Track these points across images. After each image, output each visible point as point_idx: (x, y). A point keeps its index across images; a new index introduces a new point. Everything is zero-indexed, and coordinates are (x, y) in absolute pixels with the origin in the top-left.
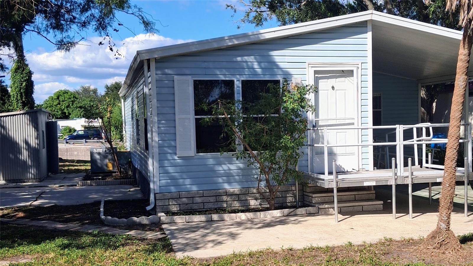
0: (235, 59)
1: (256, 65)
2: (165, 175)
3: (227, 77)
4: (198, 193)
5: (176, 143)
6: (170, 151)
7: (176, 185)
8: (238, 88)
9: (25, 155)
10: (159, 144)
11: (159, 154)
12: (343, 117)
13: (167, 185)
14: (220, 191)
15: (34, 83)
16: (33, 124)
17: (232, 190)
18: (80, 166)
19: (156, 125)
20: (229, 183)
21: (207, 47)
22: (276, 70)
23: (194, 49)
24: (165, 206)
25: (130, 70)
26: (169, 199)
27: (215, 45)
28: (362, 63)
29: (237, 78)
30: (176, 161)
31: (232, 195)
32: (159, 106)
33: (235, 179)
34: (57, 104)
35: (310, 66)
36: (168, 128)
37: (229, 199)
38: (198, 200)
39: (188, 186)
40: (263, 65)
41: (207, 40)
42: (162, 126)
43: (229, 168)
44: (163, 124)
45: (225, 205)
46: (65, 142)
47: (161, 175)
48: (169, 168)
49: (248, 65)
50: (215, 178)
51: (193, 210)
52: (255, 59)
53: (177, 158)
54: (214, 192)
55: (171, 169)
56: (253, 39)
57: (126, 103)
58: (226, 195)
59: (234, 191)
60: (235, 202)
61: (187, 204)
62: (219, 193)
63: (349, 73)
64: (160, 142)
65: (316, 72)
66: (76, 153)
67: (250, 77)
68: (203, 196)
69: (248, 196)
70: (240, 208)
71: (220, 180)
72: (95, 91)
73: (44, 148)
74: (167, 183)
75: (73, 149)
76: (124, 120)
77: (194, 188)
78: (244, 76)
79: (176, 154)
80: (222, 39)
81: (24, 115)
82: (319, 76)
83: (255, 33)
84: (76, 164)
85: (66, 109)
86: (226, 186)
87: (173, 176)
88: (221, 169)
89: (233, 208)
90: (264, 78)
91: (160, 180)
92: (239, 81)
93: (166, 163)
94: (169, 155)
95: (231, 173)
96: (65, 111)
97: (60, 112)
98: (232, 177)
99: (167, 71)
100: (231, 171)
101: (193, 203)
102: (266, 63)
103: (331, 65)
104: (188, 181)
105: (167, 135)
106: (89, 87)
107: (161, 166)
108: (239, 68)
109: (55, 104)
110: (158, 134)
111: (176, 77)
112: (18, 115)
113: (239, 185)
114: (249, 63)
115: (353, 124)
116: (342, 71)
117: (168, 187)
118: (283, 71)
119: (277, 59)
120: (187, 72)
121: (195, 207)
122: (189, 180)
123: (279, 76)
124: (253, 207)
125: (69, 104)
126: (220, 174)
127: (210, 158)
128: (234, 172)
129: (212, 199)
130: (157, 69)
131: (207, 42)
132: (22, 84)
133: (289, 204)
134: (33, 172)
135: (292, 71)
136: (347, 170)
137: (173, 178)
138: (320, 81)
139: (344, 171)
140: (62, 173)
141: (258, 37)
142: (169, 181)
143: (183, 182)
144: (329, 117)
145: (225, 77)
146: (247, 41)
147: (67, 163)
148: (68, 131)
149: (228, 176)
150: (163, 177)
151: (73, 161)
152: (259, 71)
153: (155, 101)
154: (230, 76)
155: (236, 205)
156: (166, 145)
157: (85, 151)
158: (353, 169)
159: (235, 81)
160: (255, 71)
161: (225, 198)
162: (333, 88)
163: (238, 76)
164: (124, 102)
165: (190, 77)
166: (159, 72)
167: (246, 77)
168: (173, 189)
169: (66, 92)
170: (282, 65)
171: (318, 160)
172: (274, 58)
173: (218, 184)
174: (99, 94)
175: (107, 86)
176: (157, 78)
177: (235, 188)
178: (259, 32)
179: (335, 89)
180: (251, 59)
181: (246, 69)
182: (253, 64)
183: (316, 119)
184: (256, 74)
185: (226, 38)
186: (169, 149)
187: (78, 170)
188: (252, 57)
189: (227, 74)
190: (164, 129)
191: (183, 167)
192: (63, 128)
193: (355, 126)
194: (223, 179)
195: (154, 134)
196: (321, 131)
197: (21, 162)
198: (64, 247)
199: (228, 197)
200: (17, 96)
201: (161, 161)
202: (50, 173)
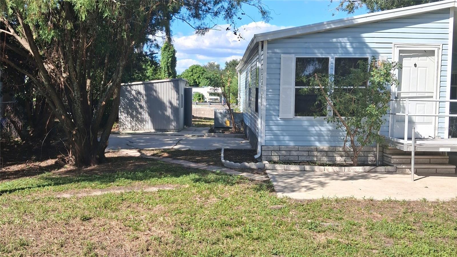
0: (331, 41)
1: (348, 46)
2: (270, 132)
3: (323, 55)
4: (294, 148)
5: (279, 107)
6: (274, 114)
7: (278, 140)
8: (332, 64)
9: (169, 112)
10: (266, 107)
11: (266, 115)
12: (423, 90)
13: (271, 140)
14: (312, 147)
15: (177, 59)
16: (176, 89)
17: (321, 147)
18: (206, 122)
19: (265, 93)
20: (320, 141)
21: (309, 31)
22: (365, 49)
23: (298, 33)
24: (269, 156)
25: (247, 50)
26: (272, 151)
27: (316, 29)
28: (443, 44)
29: (331, 56)
30: (278, 121)
31: (321, 151)
32: (268, 78)
33: (325, 139)
34: (191, 76)
35: (395, 46)
36: (273, 95)
37: (319, 154)
38: (295, 153)
39: (287, 142)
40: (354, 45)
41: (309, 25)
42: (269, 94)
43: (320, 129)
44: (270, 92)
45: (315, 159)
46: (196, 104)
47: (267, 132)
48: (273, 126)
49: (341, 45)
50: (308, 137)
51: (290, 161)
52: (348, 40)
53: (280, 120)
54: (307, 148)
55: (274, 128)
56: (347, 24)
57: (241, 76)
58: (317, 151)
59: (324, 148)
60: (324, 157)
61: (285, 156)
62: (311, 149)
63: (432, 53)
64: (267, 106)
65: (401, 51)
66: (203, 112)
67: (342, 55)
68: (298, 151)
69: (335, 153)
70: (328, 163)
71: (312, 139)
72: (218, 66)
73: (182, 107)
74: (271, 138)
75: (201, 109)
76: (239, 89)
77: (292, 144)
78: (338, 54)
79: (278, 116)
80: (322, 24)
81: (169, 83)
82: (403, 55)
83: (350, 19)
84: (204, 120)
85: (197, 79)
86: (317, 144)
87: (275, 133)
88: (313, 129)
89: (322, 162)
90: (355, 56)
91: (265, 136)
92: (333, 58)
93: (271, 123)
94: (273, 116)
95: (321, 134)
96: (197, 80)
97: (193, 81)
98: (322, 137)
99: (277, 51)
100: (322, 132)
101: (290, 155)
102: (357, 44)
103: (414, 45)
104: (287, 138)
105: (273, 101)
106: (214, 63)
107: (267, 125)
108: (334, 48)
109: (190, 75)
110: (266, 100)
111: (282, 55)
112: (165, 82)
113: (328, 143)
114: (343, 43)
115: (432, 97)
116: (425, 50)
117: (272, 142)
118: (371, 50)
119: (367, 40)
120: (292, 51)
121: (292, 158)
122: (287, 137)
123: (368, 54)
124: (338, 162)
125: (200, 76)
126: (313, 134)
127: (305, 120)
128: (324, 133)
129: (305, 154)
130: (269, 48)
131: (309, 26)
132: (168, 59)
133: (370, 163)
134: (174, 125)
135: (379, 51)
136: (424, 137)
137: (275, 135)
138: (404, 59)
139: (421, 137)
140: (194, 126)
141: (352, 22)
142: (272, 137)
143: (283, 138)
144: (411, 90)
145: (322, 56)
146: (342, 25)
147: (198, 120)
148: (198, 96)
149: (320, 136)
150: (268, 133)
151: (201, 118)
152: (351, 50)
153: (265, 74)
154: (326, 54)
155: (325, 159)
156: (272, 109)
157: (209, 111)
158: (429, 136)
159: (330, 58)
160: (348, 50)
161: (315, 153)
162: (415, 65)
163: (332, 54)
164: (240, 75)
165: (293, 55)
166: (270, 51)
167: (340, 56)
168: (275, 143)
169: (197, 67)
170: (371, 45)
171: (398, 127)
172: (364, 39)
173: (311, 142)
174: (220, 69)
175: (227, 62)
176: (269, 56)
177: (324, 146)
178: (353, 17)
179: (417, 66)
180: (345, 40)
181: (340, 49)
182: (346, 44)
183: (398, 92)
184: (348, 52)
185: (325, 23)
186: (274, 112)
187: (205, 125)
188: (346, 38)
189: (323, 52)
190: (271, 96)
191: (284, 127)
192: (195, 93)
193: (434, 99)
194: (315, 138)
195: (263, 100)
196: (403, 102)
197: (166, 117)
198: (197, 180)
199: (318, 153)
200: (165, 68)
201: (267, 121)
202: (185, 126)
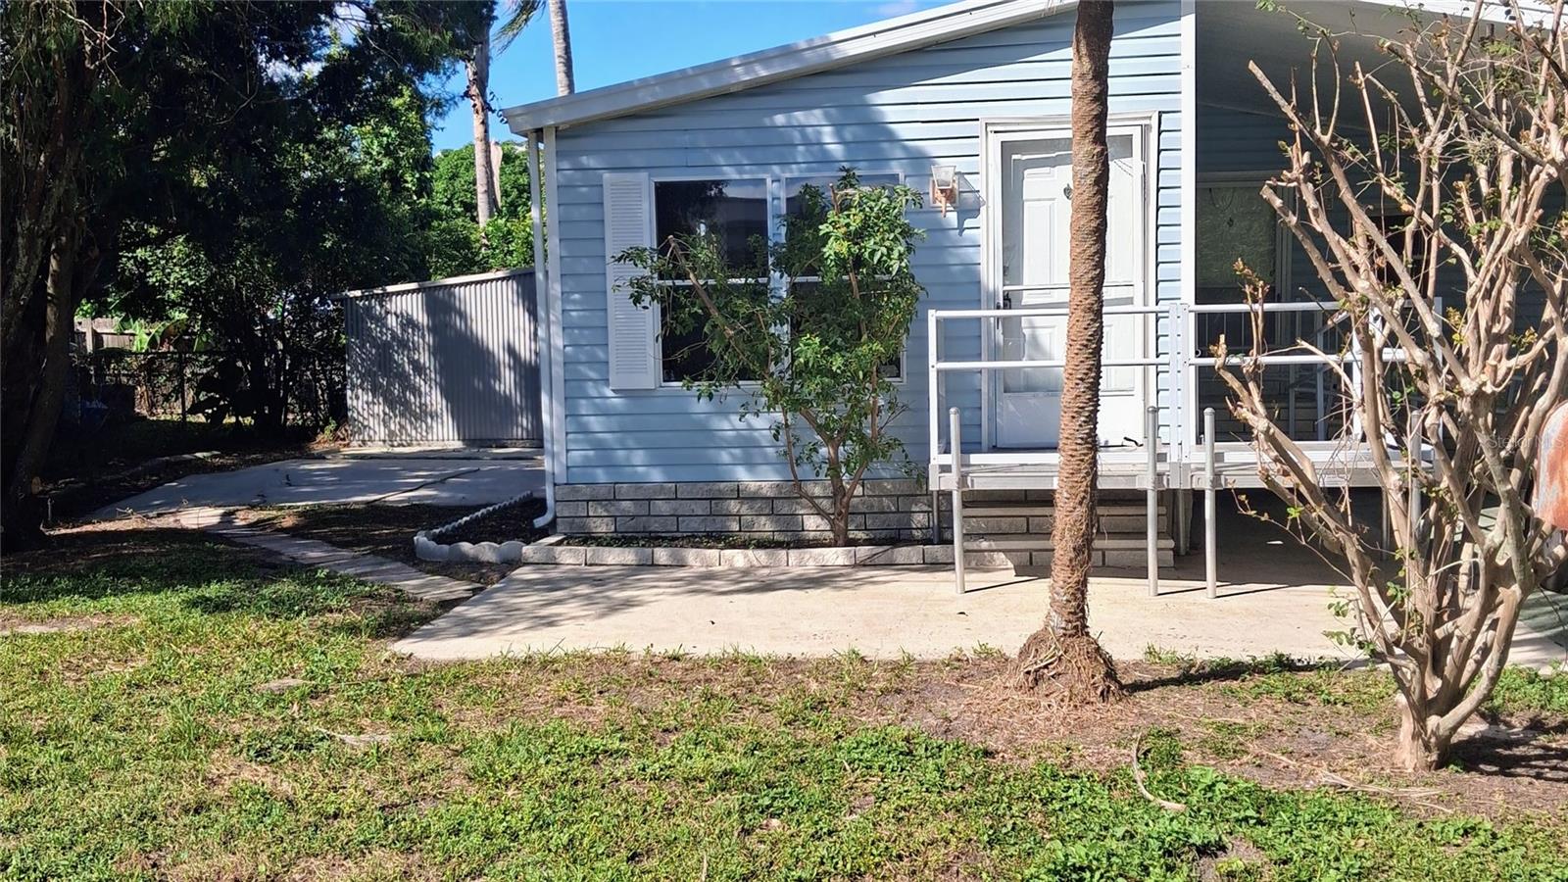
0: (767, 122)
1: (828, 135)
2: (580, 436)
3: (746, 173)
4: (662, 488)
5: (607, 353)
6: (593, 375)
7: (611, 466)
8: (776, 202)
10: (565, 355)
11: (565, 381)
13: (587, 465)
14: (722, 485)
17: (753, 486)
19: (558, 306)
20: (750, 464)
21: (682, 91)
22: (885, 145)
23: (646, 98)
24: (577, 520)
26: (588, 501)
27: (706, 85)
28: (1161, 113)
29: (773, 174)
30: (608, 401)
31: (753, 498)
32: (564, 254)
33: (766, 455)
35: (990, 128)
36: (587, 313)
37: (744, 510)
38: (663, 507)
39: (640, 469)
40: (848, 135)
41: (683, 71)
42: (573, 308)
43: (749, 424)
44: (574, 302)
45: (735, 527)
47: (570, 436)
48: (592, 418)
49: (804, 135)
50: (712, 451)
51: (650, 532)
52: (827, 116)
53: (611, 394)
54: (706, 488)
55: (595, 423)
56: (812, 59)
58: (738, 498)
59: (760, 488)
60: (763, 519)
61: (633, 517)
62: (719, 491)
63: (1123, 146)
64: (568, 349)
65: (1007, 148)
67: (810, 170)
68: (676, 499)
69: (798, 504)
70: (778, 537)
71: (725, 456)
74: (586, 457)
77: (656, 476)
78: (794, 166)
79: (606, 381)
80: (723, 66)
82: (1025, 157)
83: (818, 42)
86: (742, 474)
87: (600, 441)
88: (726, 425)
89: (757, 535)
91: (568, 451)
92: (779, 181)
93: (584, 407)
94: (590, 384)
95: (754, 439)
98: (756, 450)
99: (587, 161)
100: (756, 434)
101: (649, 515)
102: (858, 129)
103: (1058, 123)
104: (639, 457)
105: (586, 332)
107: (571, 414)
108: (775, 148)
110: (564, 328)
111: (606, 175)
113: (778, 472)
114: (810, 130)
115: (1130, 301)
117: (590, 470)
118: (905, 148)
119: (890, 114)
120: (637, 161)
121: (655, 526)
122: (641, 452)
123: (894, 163)
124: (812, 535)
126: (722, 439)
127: (692, 399)
128: (764, 436)
129: (700, 508)
130: (560, 155)
131: (682, 75)
133: (917, 534)
135: (932, 149)
136: (1107, 442)
137: (600, 447)
138: (1026, 172)
141: (828, 54)
142: (591, 453)
143: (628, 458)
144: (1056, 280)
145: (740, 173)
149: (747, 445)
150: (575, 441)
152: (837, 150)
153: (553, 244)
154: (754, 167)
155: (765, 526)
156: (583, 358)
158: (1126, 439)
159: (769, 181)
160: (825, 152)
161: (734, 506)
162: (1068, 192)
163: (776, 169)
165: (643, 175)
166: (565, 165)
167: (801, 171)
168: (601, 476)
170: (903, 132)
171: (1012, 408)
172: (881, 112)
173: (719, 468)
176: (561, 180)
177: (762, 480)
178: (827, 38)
180: (816, 116)
181: (801, 148)
182: (820, 133)
183: (1007, 288)
184: (827, 160)
185: (734, 63)
186: (591, 369)
188: (818, 112)
189: (745, 162)
190: (579, 317)
191: (627, 419)
193: (1138, 306)
194: (732, 455)
195: (553, 329)
199: (742, 503)
201: (569, 400)
